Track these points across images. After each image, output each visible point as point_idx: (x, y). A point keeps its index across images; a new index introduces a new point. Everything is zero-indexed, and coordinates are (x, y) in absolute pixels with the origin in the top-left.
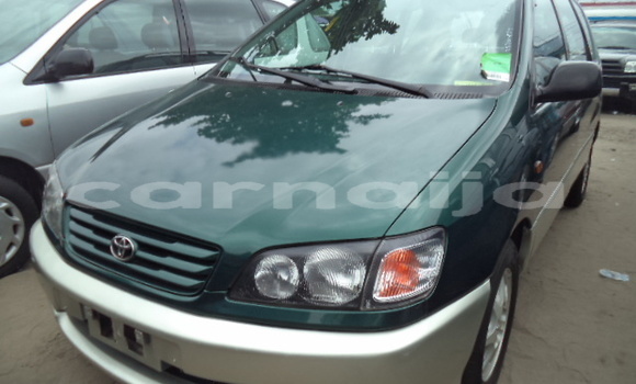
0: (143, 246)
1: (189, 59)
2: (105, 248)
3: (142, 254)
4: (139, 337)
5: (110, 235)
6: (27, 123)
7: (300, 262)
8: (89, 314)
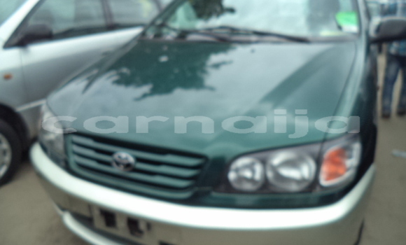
0: (139, 160)
1: (112, 27)
2: (108, 164)
3: (141, 166)
4: (142, 226)
5: (110, 154)
6: (7, 77)
7: (264, 162)
8: (96, 213)
